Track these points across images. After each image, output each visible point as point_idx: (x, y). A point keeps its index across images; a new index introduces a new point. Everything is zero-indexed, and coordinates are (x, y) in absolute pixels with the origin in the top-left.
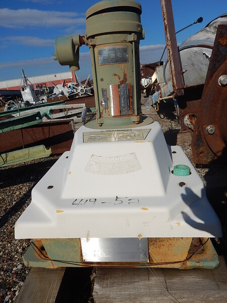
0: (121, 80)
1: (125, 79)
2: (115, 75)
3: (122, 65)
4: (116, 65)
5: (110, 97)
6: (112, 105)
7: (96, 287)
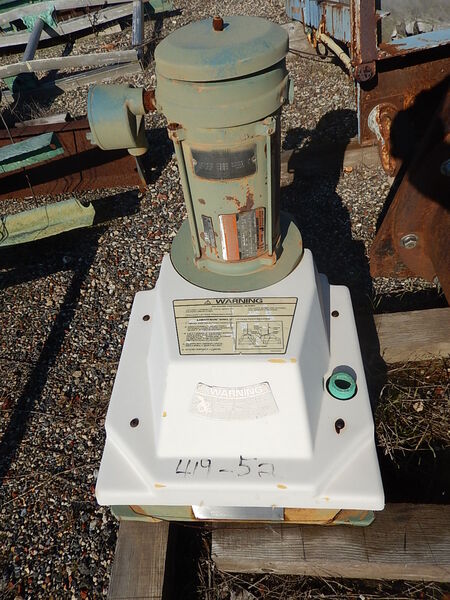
0: (241, 205)
1: (250, 201)
2: (230, 198)
3: (244, 181)
4: (232, 183)
5: (220, 232)
6: (224, 245)
7: (215, 545)
